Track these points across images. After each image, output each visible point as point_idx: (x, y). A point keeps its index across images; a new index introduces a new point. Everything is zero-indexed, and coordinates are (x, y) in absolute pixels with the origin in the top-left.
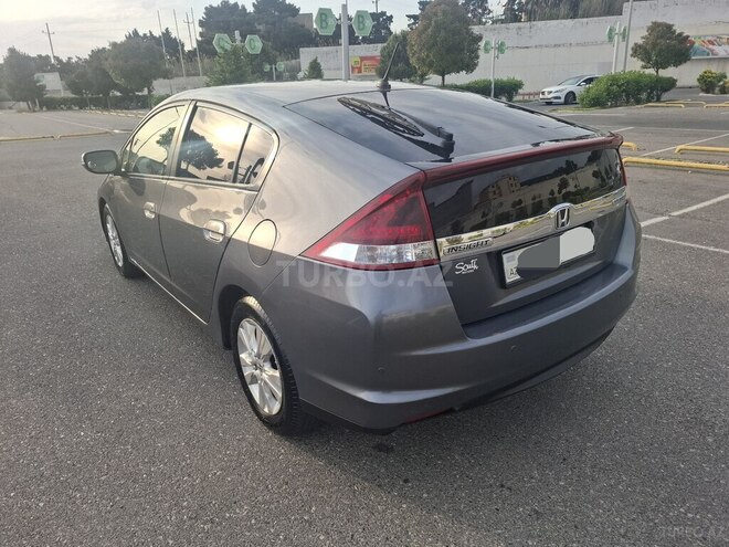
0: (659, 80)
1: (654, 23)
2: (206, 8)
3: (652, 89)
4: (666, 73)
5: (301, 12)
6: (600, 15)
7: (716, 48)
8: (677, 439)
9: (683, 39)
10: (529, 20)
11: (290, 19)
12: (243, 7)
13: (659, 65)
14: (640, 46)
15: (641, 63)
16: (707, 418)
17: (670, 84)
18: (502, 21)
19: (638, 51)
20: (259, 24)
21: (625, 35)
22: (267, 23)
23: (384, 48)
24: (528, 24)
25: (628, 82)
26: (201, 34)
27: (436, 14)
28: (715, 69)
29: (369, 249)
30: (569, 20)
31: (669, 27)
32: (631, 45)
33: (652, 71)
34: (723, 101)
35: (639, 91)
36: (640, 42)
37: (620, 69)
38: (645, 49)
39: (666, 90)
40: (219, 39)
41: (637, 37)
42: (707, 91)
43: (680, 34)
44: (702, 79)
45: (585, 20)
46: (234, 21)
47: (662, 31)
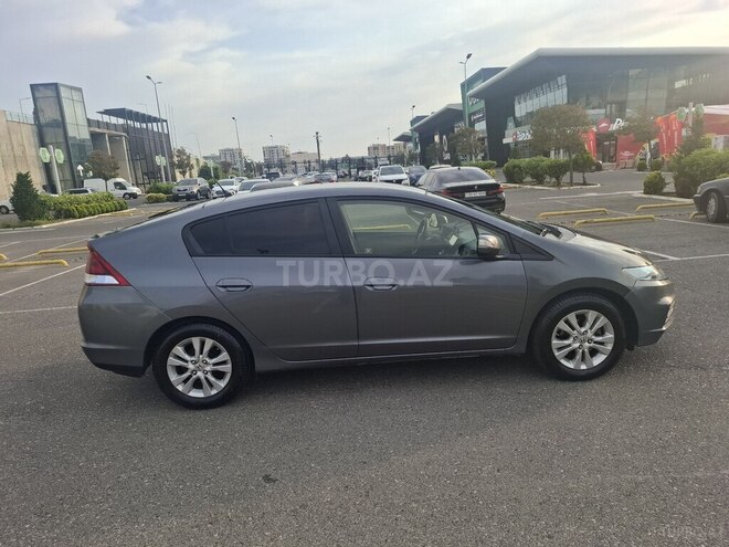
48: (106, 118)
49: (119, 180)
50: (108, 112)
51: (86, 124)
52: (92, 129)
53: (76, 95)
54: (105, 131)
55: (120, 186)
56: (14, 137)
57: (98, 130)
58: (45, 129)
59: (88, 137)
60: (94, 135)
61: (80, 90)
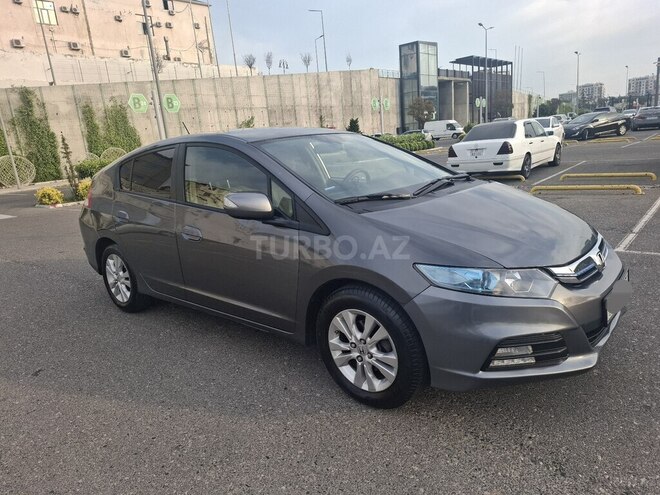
48: (457, 67)
49: (452, 122)
50: (459, 61)
51: (436, 74)
52: (441, 78)
53: (431, 50)
54: (453, 79)
55: (451, 127)
56: (382, 90)
57: (446, 78)
58: (406, 82)
59: (436, 85)
60: (442, 84)
61: (435, 44)
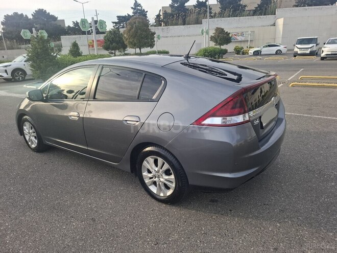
0: (222, 50)
1: (217, 28)
2: (5, 16)
3: (220, 53)
4: (223, 47)
5: (58, 19)
6: (194, 24)
7: (237, 37)
8: (307, 177)
9: (228, 34)
10: (166, 25)
11: (53, 22)
12: (26, 16)
13: (221, 44)
14: (213, 37)
15: (214, 44)
16: (311, 169)
17: (225, 52)
18: (155, 26)
19: (212, 38)
20: (37, 24)
21: (207, 33)
22: (40, 24)
23: (105, 37)
24: (166, 27)
25: (211, 51)
26: (3, 29)
27: (135, 23)
28: (240, 45)
29: (223, 119)
30: (182, 26)
31: (223, 29)
32: (210, 36)
33: (218, 47)
34: (245, 58)
35: (215, 54)
36: (213, 35)
37: (207, 46)
38: (215, 38)
39: (224, 54)
40: (24, 32)
41: (212, 33)
42: (238, 54)
43: (227, 32)
44: (235, 49)
45: (189, 26)
46: (22, 22)
47: (220, 31)
